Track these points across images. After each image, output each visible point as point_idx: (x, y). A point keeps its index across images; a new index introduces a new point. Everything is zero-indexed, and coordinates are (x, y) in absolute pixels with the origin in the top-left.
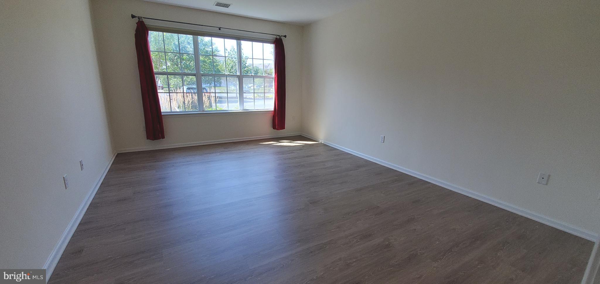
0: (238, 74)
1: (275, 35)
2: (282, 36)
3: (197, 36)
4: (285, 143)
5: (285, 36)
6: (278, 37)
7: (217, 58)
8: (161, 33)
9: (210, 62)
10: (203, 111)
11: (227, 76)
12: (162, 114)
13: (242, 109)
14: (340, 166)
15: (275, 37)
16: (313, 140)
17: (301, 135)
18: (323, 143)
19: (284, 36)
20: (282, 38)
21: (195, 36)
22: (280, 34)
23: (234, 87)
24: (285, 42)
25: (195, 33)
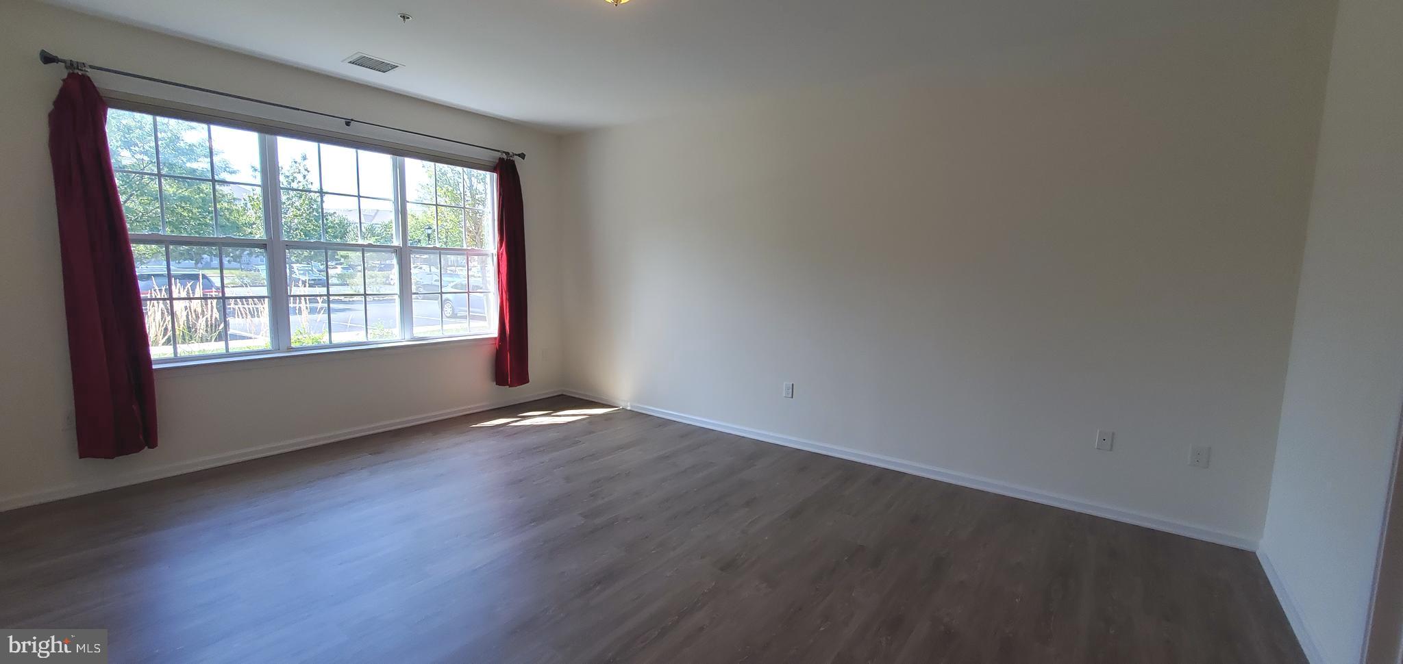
0: (397, 242)
1: (499, 151)
2: (516, 155)
3: (273, 137)
4: (538, 419)
5: (522, 156)
6: (505, 156)
7: (224, 189)
8: (148, 118)
9: (203, 200)
10: (290, 349)
11: (365, 248)
12: (154, 367)
13: (408, 337)
14: (712, 463)
15: (498, 155)
16: (600, 403)
17: (564, 393)
18: (629, 408)
19: (519, 155)
20: (516, 159)
21: (268, 137)
22: (510, 151)
23: (386, 278)
24: (522, 167)
25: (268, 129)
